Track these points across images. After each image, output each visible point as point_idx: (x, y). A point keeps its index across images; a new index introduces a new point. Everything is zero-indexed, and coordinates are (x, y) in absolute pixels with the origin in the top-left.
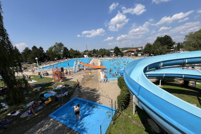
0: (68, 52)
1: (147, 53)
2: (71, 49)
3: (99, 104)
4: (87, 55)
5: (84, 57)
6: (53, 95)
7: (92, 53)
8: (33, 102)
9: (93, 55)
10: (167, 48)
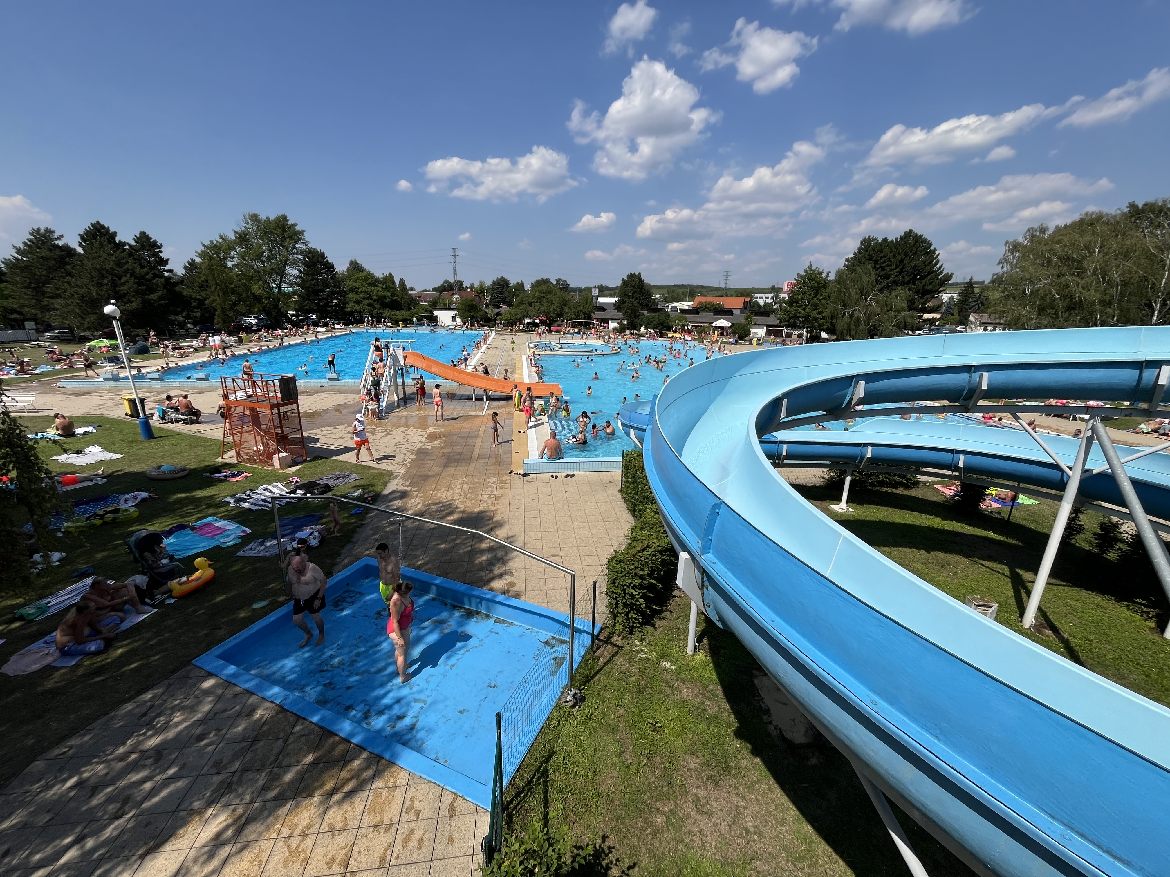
0: (336, 281)
1: (802, 328)
2: (355, 267)
3: (500, 598)
4: (452, 313)
5: (434, 320)
6: (229, 541)
7: (487, 299)
8: (89, 580)
9: (491, 311)
10: (905, 305)
